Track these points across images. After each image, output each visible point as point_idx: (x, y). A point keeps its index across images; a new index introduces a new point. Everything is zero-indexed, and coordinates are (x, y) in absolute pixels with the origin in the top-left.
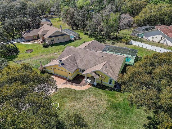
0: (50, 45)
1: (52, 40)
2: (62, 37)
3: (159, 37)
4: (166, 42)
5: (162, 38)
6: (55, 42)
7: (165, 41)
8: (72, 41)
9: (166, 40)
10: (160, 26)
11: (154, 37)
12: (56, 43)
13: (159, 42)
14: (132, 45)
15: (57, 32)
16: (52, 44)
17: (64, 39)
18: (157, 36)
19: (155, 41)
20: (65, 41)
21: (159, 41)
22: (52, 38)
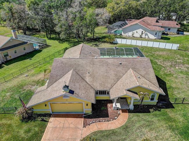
0: (3, 63)
1: (6, 54)
2: (21, 48)
3: (140, 31)
4: (148, 36)
5: (142, 32)
6: (10, 57)
7: (146, 35)
8: (39, 51)
9: (148, 33)
10: (131, 20)
11: (135, 31)
12: (12, 58)
13: (141, 37)
14: (118, 44)
15: (11, 40)
16: (5, 60)
17: (24, 49)
18: (138, 30)
19: (136, 36)
20: (27, 53)
21: (140, 35)
22: (5, 52)
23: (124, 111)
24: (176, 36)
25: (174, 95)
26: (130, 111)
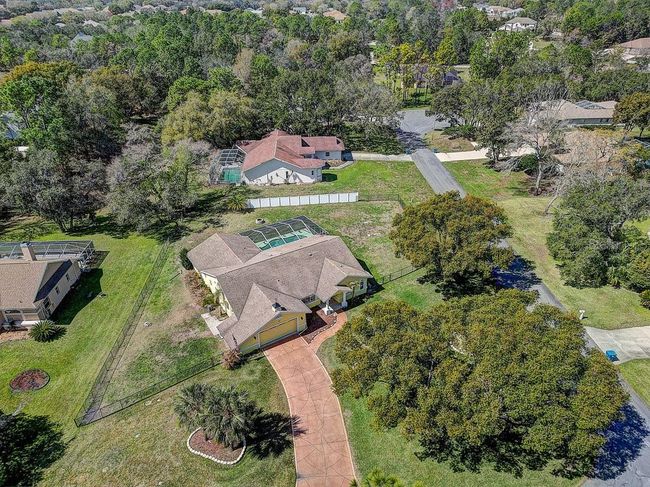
3: (282, 171)
4: (299, 178)
5: (287, 172)
7: (295, 177)
9: (298, 174)
10: (248, 144)
11: (273, 174)
12: (55, 306)
13: (287, 183)
14: (254, 208)
17: (68, 279)
18: (278, 171)
19: (277, 183)
21: (285, 180)
23: (338, 312)
24: (343, 166)
25: (379, 274)
26: (345, 309)
